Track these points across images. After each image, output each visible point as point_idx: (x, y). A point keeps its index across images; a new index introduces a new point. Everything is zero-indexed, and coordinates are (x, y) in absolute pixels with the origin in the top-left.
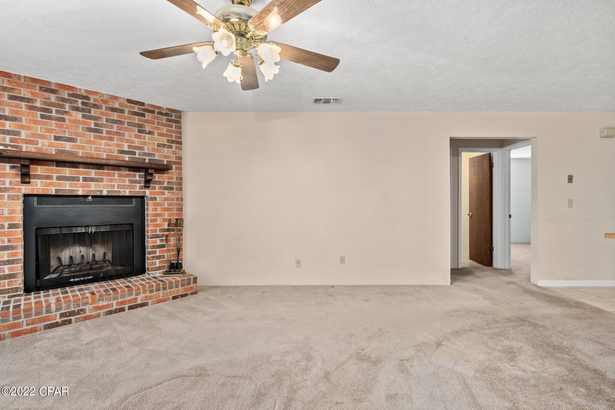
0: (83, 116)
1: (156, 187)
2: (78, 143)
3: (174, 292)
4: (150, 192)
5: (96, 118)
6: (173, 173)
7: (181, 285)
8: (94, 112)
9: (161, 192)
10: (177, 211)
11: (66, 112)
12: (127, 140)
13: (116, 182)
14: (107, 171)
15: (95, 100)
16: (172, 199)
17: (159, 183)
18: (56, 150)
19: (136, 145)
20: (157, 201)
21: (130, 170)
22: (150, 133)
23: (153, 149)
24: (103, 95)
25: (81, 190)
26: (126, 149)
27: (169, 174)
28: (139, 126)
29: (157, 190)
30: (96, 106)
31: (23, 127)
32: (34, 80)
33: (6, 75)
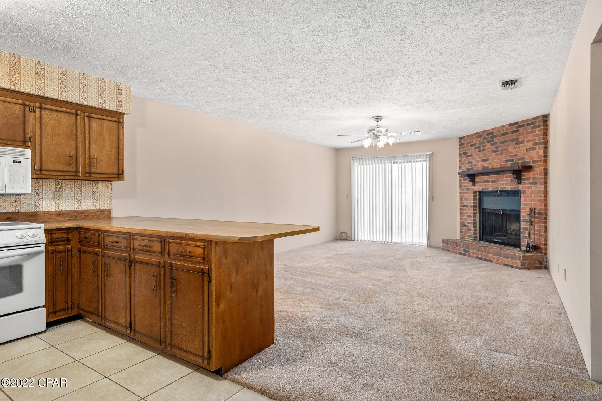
0: (492, 145)
1: (525, 183)
3: (506, 261)
4: (521, 187)
5: (496, 143)
6: (536, 171)
7: (510, 258)
8: (496, 140)
9: (528, 186)
11: (485, 145)
12: (509, 152)
13: (504, 182)
14: (501, 175)
15: (496, 132)
16: (536, 192)
17: (528, 179)
18: (482, 167)
19: (514, 154)
20: (526, 193)
22: (522, 142)
23: (524, 154)
24: (498, 128)
25: (492, 187)
26: (509, 158)
27: (534, 172)
28: (516, 139)
29: (526, 185)
30: (496, 136)
31: (473, 159)
32: (476, 134)
33: (469, 136)
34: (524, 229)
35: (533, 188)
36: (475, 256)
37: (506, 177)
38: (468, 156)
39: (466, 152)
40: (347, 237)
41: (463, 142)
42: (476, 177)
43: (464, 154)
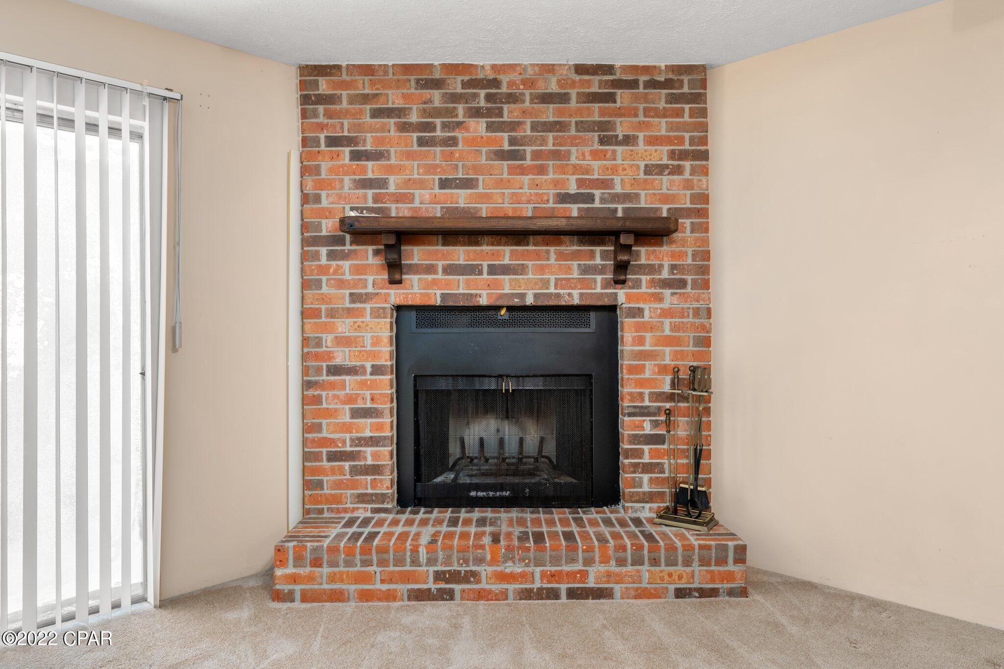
0: (490, 127)
1: (640, 280)
2: (481, 190)
3: (680, 577)
4: (627, 295)
5: (513, 126)
6: (684, 242)
7: (700, 561)
8: (509, 113)
9: (653, 294)
10: (695, 345)
11: (459, 124)
12: (575, 166)
13: (552, 273)
14: (534, 248)
15: (511, 84)
16: (682, 313)
17: (651, 269)
18: (442, 208)
19: (596, 177)
20: (643, 317)
21: (581, 243)
22: (628, 140)
23: (635, 182)
24: (525, 68)
25: (484, 293)
26: (573, 189)
27: (674, 246)
28: (603, 126)
29: (644, 289)
30: (512, 98)
31: (391, 170)
32: (408, 69)
33: (367, 70)
34: (635, 439)
35: (670, 299)
36: (511, 587)
37: (561, 256)
38: (356, 156)
39: (346, 134)
41: (324, 86)
42: (403, 248)
43: (333, 142)
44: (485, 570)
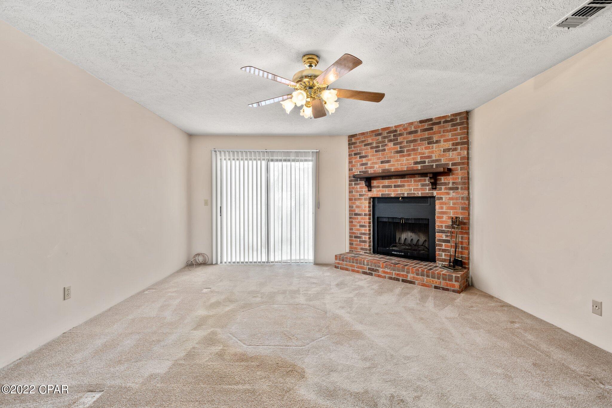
0: (394, 144)
1: (442, 188)
2: (392, 163)
3: (436, 283)
4: (436, 193)
5: (401, 143)
6: (457, 174)
7: (443, 278)
8: (400, 139)
9: (446, 192)
10: (462, 210)
11: (386, 145)
12: (419, 153)
13: (412, 187)
14: (407, 179)
15: (400, 130)
16: (457, 199)
17: (445, 184)
18: (381, 169)
19: (427, 155)
20: (442, 200)
21: (422, 177)
22: (437, 142)
23: (440, 155)
24: (404, 125)
25: (393, 193)
26: (419, 160)
27: (454, 176)
28: (429, 139)
29: (443, 191)
30: (401, 135)
31: (369, 160)
32: (372, 132)
33: (363, 134)
34: (440, 240)
35: (452, 194)
36: (387, 276)
37: (415, 181)
38: (361, 157)
39: (358, 152)
40: (205, 260)
41: (353, 140)
42: (372, 181)
43: (355, 154)
44: (381, 270)
